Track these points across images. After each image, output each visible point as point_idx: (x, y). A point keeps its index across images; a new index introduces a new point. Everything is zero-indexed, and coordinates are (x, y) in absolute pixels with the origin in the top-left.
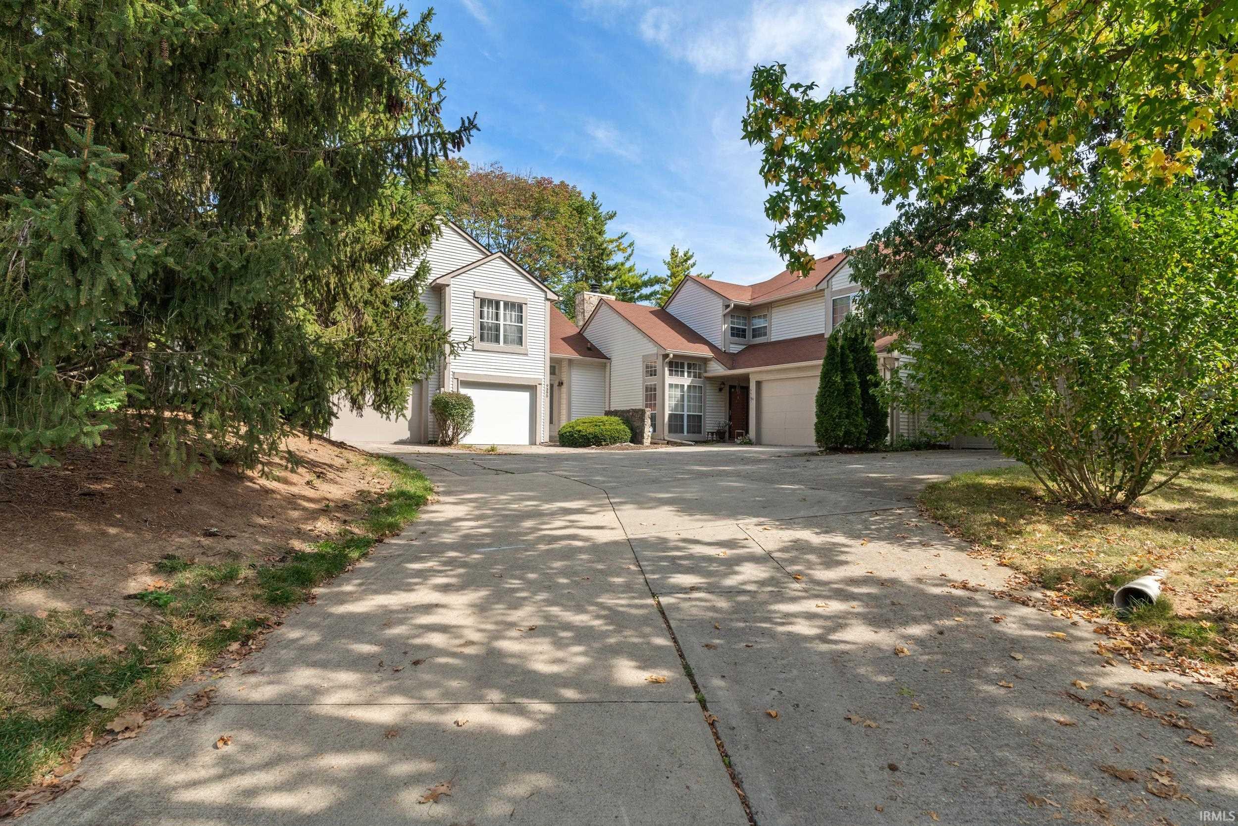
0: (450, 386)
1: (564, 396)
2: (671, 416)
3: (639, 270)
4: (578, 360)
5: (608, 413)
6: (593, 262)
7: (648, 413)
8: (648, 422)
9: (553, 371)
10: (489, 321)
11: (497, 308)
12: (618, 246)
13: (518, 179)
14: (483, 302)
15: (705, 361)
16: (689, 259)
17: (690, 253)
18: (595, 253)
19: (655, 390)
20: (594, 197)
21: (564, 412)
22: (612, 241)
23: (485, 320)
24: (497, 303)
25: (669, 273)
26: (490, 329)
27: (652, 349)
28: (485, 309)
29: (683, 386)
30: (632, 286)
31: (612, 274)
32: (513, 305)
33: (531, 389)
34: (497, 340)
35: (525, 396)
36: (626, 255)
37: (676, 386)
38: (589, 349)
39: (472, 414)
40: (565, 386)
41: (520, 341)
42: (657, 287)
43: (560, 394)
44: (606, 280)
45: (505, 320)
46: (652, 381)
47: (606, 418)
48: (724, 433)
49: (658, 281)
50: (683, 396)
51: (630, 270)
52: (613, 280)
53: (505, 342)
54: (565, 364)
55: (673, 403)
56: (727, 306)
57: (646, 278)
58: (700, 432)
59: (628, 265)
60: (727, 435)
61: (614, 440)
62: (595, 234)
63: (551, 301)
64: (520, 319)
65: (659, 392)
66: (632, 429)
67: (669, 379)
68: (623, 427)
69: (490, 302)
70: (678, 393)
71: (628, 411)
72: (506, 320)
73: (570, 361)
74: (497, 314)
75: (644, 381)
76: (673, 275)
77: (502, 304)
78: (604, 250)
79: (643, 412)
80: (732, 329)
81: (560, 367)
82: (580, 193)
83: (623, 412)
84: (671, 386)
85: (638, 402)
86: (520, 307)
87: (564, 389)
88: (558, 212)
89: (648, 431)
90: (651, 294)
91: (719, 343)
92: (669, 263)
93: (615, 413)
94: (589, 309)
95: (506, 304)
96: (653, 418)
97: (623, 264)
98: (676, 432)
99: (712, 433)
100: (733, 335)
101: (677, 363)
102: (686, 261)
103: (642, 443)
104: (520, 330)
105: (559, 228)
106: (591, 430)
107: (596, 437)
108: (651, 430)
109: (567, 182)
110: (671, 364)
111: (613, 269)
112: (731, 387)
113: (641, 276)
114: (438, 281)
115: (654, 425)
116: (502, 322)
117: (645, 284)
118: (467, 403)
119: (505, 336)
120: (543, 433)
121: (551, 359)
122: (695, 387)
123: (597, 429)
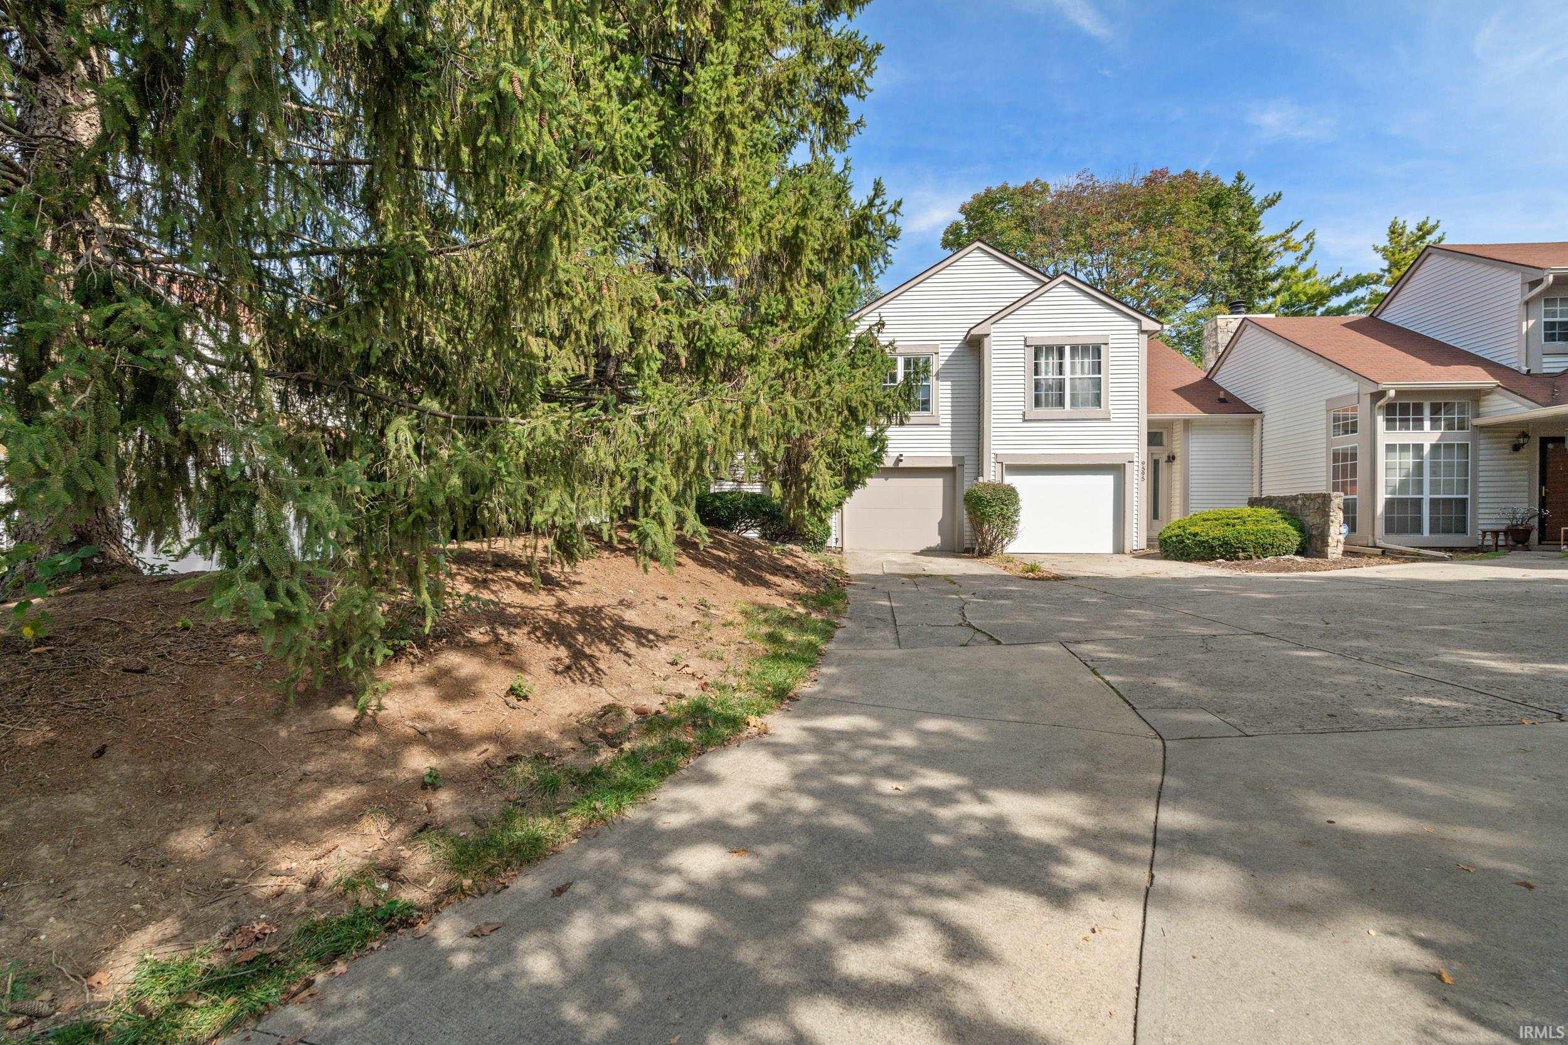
0: (991, 474)
1: (1177, 477)
2: (1389, 503)
3: (1322, 274)
4: (1200, 420)
5: (1253, 502)
6: (1239, 274)
7: (1338, 499)
8: (1337, 517)
9: (1154, 438)
10: (1048, 375)
11: (1061, 355)
12: (1284, 244)
13: (1118, 187)
14: (1038, 351)
15: (1476, 396)
16: (1429, 233)
17: (1431, 223)
18: (1242, 260)
19: (1354, 456)
20: (1240, 179)
21: (1177, 501)
22: (1273, 240)
23: (1043, 376)
24: (1061, 351)
25: (1385, 265)
26: (1049, 388)
27: (1347, 386)
28: (1042, 361)
29: (1419, 448)
30: (1310, 299)
31: (1275, 285)
32: (1085, 348)
33: (1117, 470)
34: (1061, 403)
35: (1107, 482)
36: (1299, 254)
37: (1404, 448)
38: (1222, 401)
39: (1017, 511)
40: (1178, 461)
41: (1097, 400)
42: (1361, 292)
43: (1170, 473)
44: (1263, 297)
45: (1073, 371)
46: (1346, 442)
47: (1249, 510)
48: (1528, 532)
49: (1361, 281)
50: (1419, 467)
51: (1307, 276)
52: (1274, 294)
53: (1073, 404)
54: (1178, 429)
55: (1397, 479)
56: (1534, 284)
57: (1338, 281)
58: (1464, 532)
59: (1302, 269)
60: (1535, 535)
61: (1264, 549)
62: (1241, 231)
63: (1150, 334)
64: (1097, 368)
65: (1362, 463)
66: (1301, 529)
67: (1385, 436)
68: (1282, 525)
69: (1049, 349)
70: (1409, 460)
71: (1295, 498)
72: (1075, 371)
73: (1187, 424)
74: (1061, 365)
75: (1330, 443)
76: (1395, 265)
77: (1067, 349)
78: (1258, 253)
79: (1326, 499)
80: (1549, 326)
81: (1171, 434)
82: (1216, 180)
83: (1284, 499)
84: (1390, 448)
85: (1319, 481)
86: (1097, 350)
87: (1177, 466)
88: (1178, 213)
89: (1337, 532)
90: (1349, 305)
91: (1513, 357)
92: (1385, 249)
93: (1269, 502)
94: (1223, 339)
95: (1074, 349)
96: (1349, 510)
97: (1293, 269)
98: (1402, 530)
99: (1496, 533)
100: (1550, 337)
101: (1405, 408)
102: (1422, 238)
103: (1323, 554)
104: (1098, 383)
105: (1180, 235)
106: (1217, 533)
107: (1225, 544)
108: (1345, 530)
109: (1193, 170)
110: (1390, 409)
111: (1274, 278)
112: (1544, 441)
113: (1329, 281)
114: (973, 332)
115: (1351, 521)
116: (1067, 375)
117: (1337, 291)
118: (1009, 496)
119: (1073, 396)
120: (1137, 535)
121: (1150, 423)
122: (1449, 447)
123: (1229, 532)
